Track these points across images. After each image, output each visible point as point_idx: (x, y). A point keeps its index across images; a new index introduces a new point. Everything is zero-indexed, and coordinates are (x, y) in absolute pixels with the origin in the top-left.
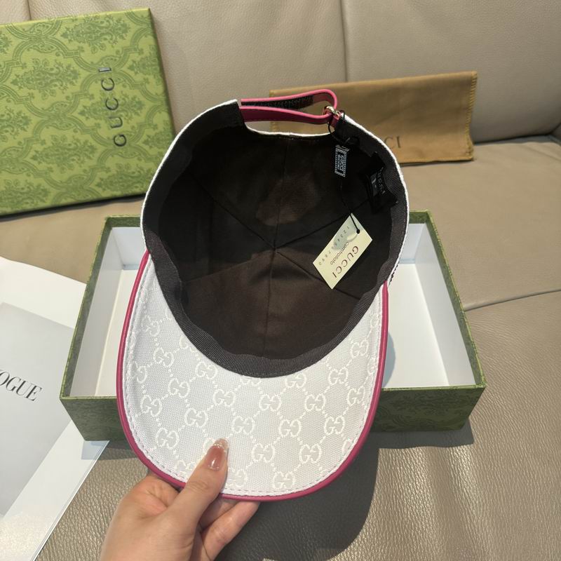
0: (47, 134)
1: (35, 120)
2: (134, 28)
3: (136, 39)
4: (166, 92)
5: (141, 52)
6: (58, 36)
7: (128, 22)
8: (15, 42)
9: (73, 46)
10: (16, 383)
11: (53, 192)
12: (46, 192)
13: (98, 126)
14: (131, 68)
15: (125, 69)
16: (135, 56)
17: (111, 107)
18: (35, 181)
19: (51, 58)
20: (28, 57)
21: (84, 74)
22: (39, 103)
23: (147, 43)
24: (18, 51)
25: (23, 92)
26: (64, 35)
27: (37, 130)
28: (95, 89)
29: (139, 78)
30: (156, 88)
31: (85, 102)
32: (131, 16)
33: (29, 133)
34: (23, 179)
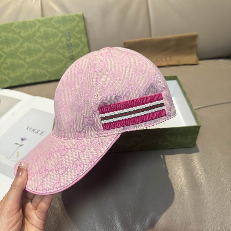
0: (47, 55)
1: (43, 50)
2: (77, 19)
3: (78, 23)
4: (88, 41)
5: (80, 27)
6: (53, 22)
7: (76, 18)
8: (38, 24)
9: (57, 25)
10: (36, 131)
11: (48, 75)
12: (46, 75)
13: (64, 52)
14: (76, 33)
15: (74, 33)
16: (78, 29)
17: (69, 46)
18: (42, 71)
19: (50, 29)
20: (42, 29)
21: (60, 35)
22: (45, 44)
23: (82, 24)
24: (39, 27)
25: (40, 41)
26: (55, 22)
27: (44, 54)
28: (64, 40)
29: (79, 36)
30: (84, 39)
31: (60, 44)
32: (77, 15)
33: (41, 54)
34: (38, 71)
